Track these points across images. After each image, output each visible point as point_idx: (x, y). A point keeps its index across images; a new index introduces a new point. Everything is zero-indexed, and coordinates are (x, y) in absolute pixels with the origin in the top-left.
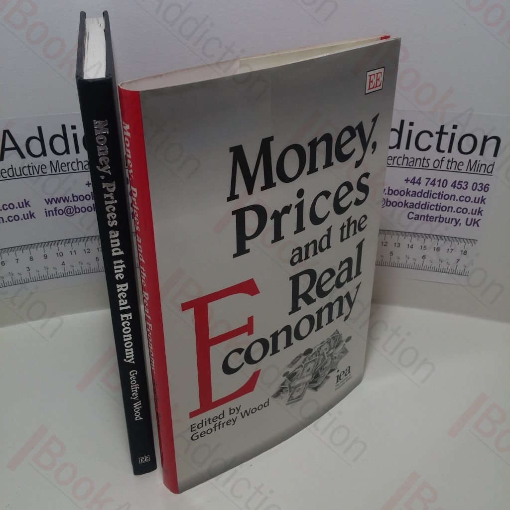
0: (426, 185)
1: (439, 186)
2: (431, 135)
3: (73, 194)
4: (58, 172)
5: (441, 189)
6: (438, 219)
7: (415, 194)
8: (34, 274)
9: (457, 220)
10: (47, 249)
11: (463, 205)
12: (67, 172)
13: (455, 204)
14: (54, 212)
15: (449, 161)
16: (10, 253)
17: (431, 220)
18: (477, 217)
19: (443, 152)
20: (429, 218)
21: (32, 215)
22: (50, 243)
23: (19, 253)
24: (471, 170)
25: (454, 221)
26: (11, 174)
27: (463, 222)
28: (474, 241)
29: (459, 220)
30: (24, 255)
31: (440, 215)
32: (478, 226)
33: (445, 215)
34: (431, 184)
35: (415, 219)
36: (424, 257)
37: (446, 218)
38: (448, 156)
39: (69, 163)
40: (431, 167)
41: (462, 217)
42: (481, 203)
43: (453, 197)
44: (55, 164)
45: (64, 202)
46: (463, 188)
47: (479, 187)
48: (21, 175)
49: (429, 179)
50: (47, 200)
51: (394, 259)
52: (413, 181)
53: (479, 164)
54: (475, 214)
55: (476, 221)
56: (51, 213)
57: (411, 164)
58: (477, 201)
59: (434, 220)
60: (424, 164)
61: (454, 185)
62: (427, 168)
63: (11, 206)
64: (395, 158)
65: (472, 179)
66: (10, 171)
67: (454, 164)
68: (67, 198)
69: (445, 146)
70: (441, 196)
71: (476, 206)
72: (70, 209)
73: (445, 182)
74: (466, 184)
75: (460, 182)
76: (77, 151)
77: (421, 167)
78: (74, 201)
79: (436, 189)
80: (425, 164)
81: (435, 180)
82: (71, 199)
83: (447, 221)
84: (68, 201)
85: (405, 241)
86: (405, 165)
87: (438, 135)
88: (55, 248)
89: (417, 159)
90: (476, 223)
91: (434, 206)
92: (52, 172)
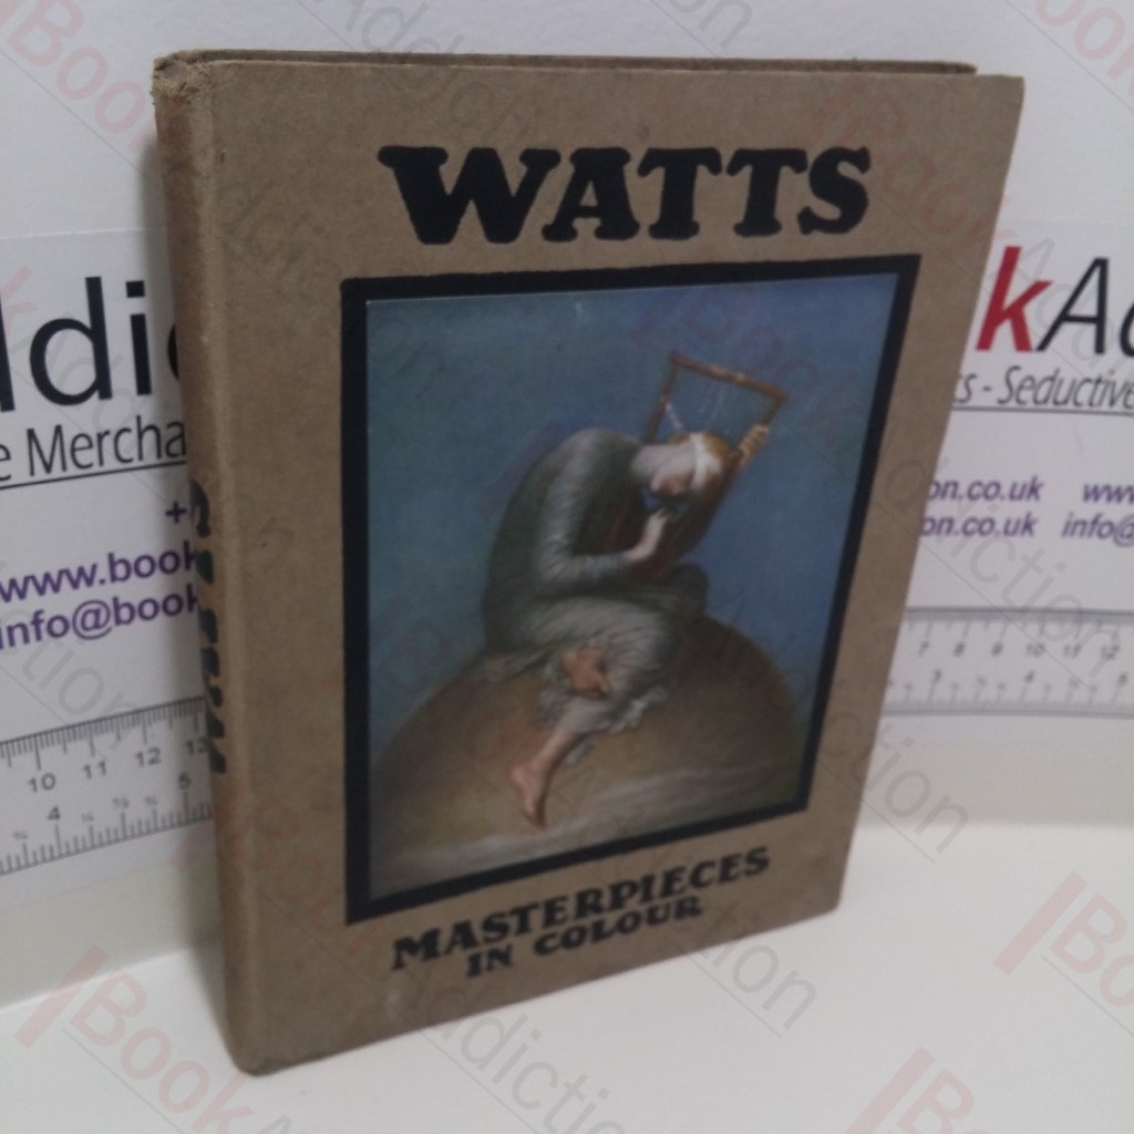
3: (111, 556)
4: (57, 471)
12: (96, 468)
39: (107, 433)
44: (46, 441)
45: (75, 585)
68: (88, 570)
72: (97, 613)
76: (143, 386)
78: (114, 578)
82: (103, 572)
84: (89, 582)
92: (32, 473)
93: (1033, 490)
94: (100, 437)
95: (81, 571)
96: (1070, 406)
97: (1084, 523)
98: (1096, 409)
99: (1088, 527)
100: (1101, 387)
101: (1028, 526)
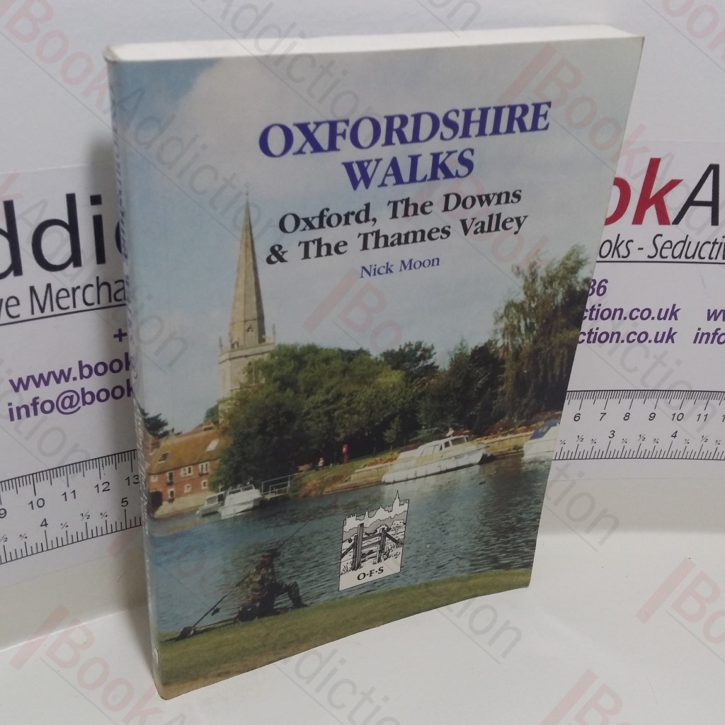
3: (80, 363)
4: (48, 311)
12: (71, 309)
39: (79, 287)
44: (41, 292)
45: (58, 381)
72: (71, 398)
76: (101, 258)
78: (82, 376)
82: (75, 373)
84: (67, 380)
92: (33, 313)
93: (674, 313)
94: (74, 290)
95: (62, 372)
96: (697, 259)
97: (708, 334)
98: (713, 261)
99: (711, 336)
100: (717, 246)
101: (671, 336)
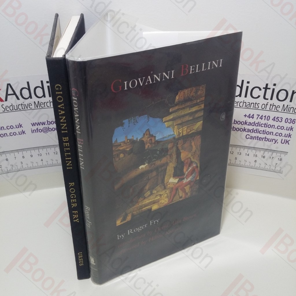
0: (257, 119)
1: (265, 120)
2: (260, 89)
5: (266, 121)
6: (264, 139)
7: (250, 124)
8: (25, 166)
9: (276, 140)
10: (33, 151)
11: (280, 131)
13: (275, 131)
14: (36, 131)
15: (271, 105)
16: (11, 154)
17: (260, 139)
18: (288, 139)
19: (267, 99)
20: (258, 138)
21: (24, 132)
22: (34, 148)
23: (16, 154)
24: (284, 111)
25: (274, 140)
26: (11, 109)
27: (279, 141)
28: (286, 153)
29: (277, 140)
30: (19, 155)
31: (266, 137)
32: (289, 144)
33: (269, 137)
34: (260, 118)
35: (250, 139)
36: (255, 161)
37: (269, 139)
38: (270, 102)
40: (260, 108)
41: (279, 139)
42: (290, 130)
43: (273, 126)
46: (280, 121)
47: (289, 121)
48: (17, 109)
49: (259, 115)
50: (32, 124)
51: (238, 162)
52: (249, 116)
53: (289, 107)
54: (287, 137)
55: (287, 141)
56: (35, 131)
57: (248, 106)
58: (288, 129)
59: (262, 139)
60: (255, 106)
61: (274, 119)
62: (257, 109)
63: (12, 127)
64: (238, 102)
65: (285, 116)
66: (11, 107)
67: (274, 107)
69: (268, 96)
70: (266, 125)
71: (287, 132)
73: (269, 117)
74: (281, 119)
75: (277, 117)
77: (254, 108)
79: (263, 122)
80: (257, 106)
81: (262, 116)
83: (270, 140)
85: (244, 151)
86: (244, 107)
87: (264, 89)
88: (37, 151)
89: (251, 104)
90: (287, 142)
91: (262, 131)
